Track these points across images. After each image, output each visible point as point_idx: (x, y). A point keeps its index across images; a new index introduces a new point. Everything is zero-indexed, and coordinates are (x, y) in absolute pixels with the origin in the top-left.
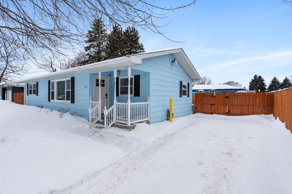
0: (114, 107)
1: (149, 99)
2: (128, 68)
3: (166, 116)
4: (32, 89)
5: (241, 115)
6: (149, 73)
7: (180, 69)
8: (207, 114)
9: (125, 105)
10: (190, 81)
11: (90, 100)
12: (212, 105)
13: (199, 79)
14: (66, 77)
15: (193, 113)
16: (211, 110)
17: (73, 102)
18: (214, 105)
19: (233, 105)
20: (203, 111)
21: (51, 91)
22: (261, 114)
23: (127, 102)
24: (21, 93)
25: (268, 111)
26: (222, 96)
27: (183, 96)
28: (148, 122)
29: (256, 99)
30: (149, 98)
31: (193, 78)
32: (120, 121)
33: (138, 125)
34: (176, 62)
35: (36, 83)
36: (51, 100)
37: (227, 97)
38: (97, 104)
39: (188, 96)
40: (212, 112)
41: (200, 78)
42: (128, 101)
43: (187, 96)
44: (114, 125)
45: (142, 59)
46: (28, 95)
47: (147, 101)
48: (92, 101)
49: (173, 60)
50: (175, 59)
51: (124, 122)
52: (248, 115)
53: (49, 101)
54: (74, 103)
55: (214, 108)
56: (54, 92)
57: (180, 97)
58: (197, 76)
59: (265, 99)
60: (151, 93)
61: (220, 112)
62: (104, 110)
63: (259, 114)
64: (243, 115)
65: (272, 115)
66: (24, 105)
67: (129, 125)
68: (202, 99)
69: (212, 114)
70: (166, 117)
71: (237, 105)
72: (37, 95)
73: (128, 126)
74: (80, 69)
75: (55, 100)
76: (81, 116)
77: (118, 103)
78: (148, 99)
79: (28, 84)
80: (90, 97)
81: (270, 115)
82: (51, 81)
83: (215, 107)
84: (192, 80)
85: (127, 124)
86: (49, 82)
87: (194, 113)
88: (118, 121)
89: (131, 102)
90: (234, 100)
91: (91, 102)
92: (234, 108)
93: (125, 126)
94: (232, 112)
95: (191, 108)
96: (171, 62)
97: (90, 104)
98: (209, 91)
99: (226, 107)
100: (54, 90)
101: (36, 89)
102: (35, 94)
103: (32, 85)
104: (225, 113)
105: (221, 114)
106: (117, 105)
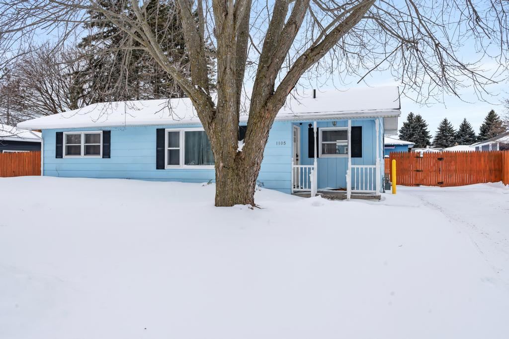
4: (82, 145)
5: (461, 185)
8: (408, 186)
12: (418, 171)
16: (416, 179)
18: (420, 171)
19: (449, 171)
20: (404, 182)
21: (167, 148)
22: (487, 182)
25: (496, 177)
26: (433, 156)
29: (480, 160)
32: (360, 191)
35: (101, 132)
36: (167, 166)
40: (418, 183)
48: (296, 164)
52: (471, 184)
55: (421, 176)
56: (179, 150)
59: (491, 161)
61: (430, 181)
63: (484, 182)
64: (463, 185)
65: (501, 182)
66: (42, 177)
67: (378, 194)
68: (401, 163)
69: (418, 185)
71: (456, 171)
73: (376, 195)
75: (182, 166)
77: (356, 166)
80: (292, 159)
81: (499, 183)
82: (168, 130)
83: (422, 174)
85: (375, 193)
90: (451, 162)
91: (293, 166)
92: (451, 175)
93: (373, 196)
94: (449, 182)
97: (293, 169)
99: (440, 173)
100: (179, 147)
101: (101, 144)
102: (99, 154)
103: (80, 135)
104: (438, 183)
105: (432, 186)
106: (353, 169)
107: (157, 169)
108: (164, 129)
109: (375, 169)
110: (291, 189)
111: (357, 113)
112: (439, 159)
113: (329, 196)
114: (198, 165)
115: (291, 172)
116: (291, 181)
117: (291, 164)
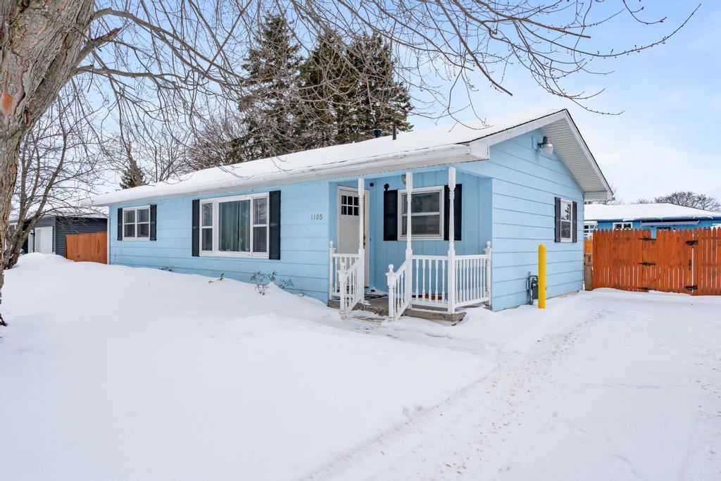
0: (407, 267)
1: (489, 247)
2: (448, 168)
3: (525, 293)
4: (136, 224)
6: (489, 179)
7: (555, 165)
8: (631, 290)
9: (440, 262)
10: (578, 197)
11: (332, 250)
12: (645, 264)
13: (605, 191)
14: (253, 192)
15: (586, 290)
16: (642, 279)
17: (275, 254)
18: (650, 264)
19: (709, 265)
20: (619, 282)
21: (201, 227)
23: (447, 255)
24: (93, 235)
26: (675, 238)
27: (563, 240)
28: (488, 306)
30: (489, 243)
31: (587, 186)
32: (423, 302)
33: (469, 311)
34: (550, 145)
35: (148, 207)
36: (202, 253)
37: (691, 243)
38: (353, 259)
39: (575, 240)
40: (645, 285)
41: (607, 189)
42: (449, 252)
43: (571, 240)
44: (407, 313)
45: (490, 147)
46: (120, 238)
47: (484, 253)
48: (336, 252)
49: (541, 141)
50: (545, 139)
51: (436, 303)
53: (195, 253)
54: (279, 258)
55: (650, 272)
56: (211, 229)
57: (555, 241)
58: (600, 183)
60: (496, 231)
61: (671, 284)
62: (387, 274)
66: (108, 265)
67: (451, 311)
68: (614, 249)
69: (646, 289)
70: (524, 297)
72: (153, 237)
73: (449, 312)
74: (318, 172)
75: (216, 252)
76: (303, 292)
77: (418, 258)
78: (486, 247)
79: (120, 211)
80: (331, 243)
82: (202, 202)
83: (653, 270)
84: (584, 193)
85: (446, 310)
86: (196, 204)
87: (590, 287)
88: (417, 301)
89: (457, 254)
90: (714, 249)
91: (332, 255)
92: (714, 273)
93: (440, 315)
94: (709, 285)
95: (580, 276)
96: (535, 147)
97: (331, 260)
98: (614, 224)
99: (690, 269)
100: (211, 225)
101: (149, 223)
102: (147, 235)
103: (134, 212)
104: (687, 287)
105: (674, 292)
106: (414, 261)
107: (193, 255)
108: (199, 200)
109: (446, 262)
110: (328, 293)
111: (396, 157)
112: (688, 242)
113: (376, 308)
114: (234, 250)
115: (329, 265)
116: (328, 279)
117: (329, 250)
